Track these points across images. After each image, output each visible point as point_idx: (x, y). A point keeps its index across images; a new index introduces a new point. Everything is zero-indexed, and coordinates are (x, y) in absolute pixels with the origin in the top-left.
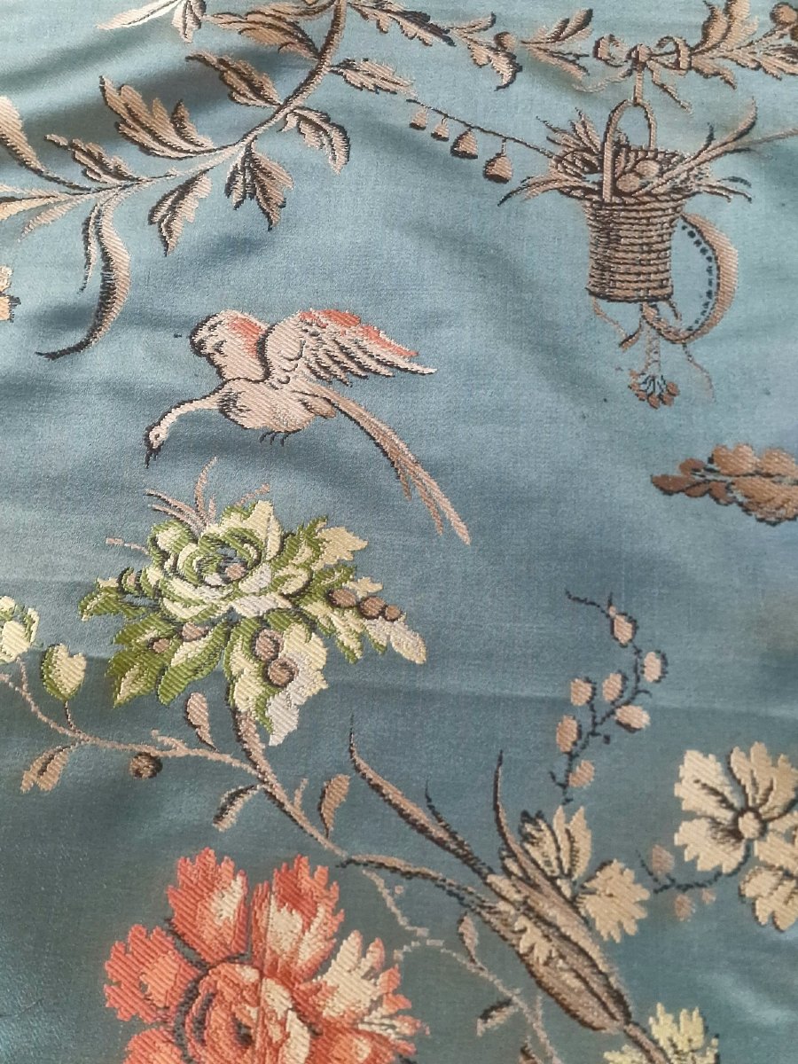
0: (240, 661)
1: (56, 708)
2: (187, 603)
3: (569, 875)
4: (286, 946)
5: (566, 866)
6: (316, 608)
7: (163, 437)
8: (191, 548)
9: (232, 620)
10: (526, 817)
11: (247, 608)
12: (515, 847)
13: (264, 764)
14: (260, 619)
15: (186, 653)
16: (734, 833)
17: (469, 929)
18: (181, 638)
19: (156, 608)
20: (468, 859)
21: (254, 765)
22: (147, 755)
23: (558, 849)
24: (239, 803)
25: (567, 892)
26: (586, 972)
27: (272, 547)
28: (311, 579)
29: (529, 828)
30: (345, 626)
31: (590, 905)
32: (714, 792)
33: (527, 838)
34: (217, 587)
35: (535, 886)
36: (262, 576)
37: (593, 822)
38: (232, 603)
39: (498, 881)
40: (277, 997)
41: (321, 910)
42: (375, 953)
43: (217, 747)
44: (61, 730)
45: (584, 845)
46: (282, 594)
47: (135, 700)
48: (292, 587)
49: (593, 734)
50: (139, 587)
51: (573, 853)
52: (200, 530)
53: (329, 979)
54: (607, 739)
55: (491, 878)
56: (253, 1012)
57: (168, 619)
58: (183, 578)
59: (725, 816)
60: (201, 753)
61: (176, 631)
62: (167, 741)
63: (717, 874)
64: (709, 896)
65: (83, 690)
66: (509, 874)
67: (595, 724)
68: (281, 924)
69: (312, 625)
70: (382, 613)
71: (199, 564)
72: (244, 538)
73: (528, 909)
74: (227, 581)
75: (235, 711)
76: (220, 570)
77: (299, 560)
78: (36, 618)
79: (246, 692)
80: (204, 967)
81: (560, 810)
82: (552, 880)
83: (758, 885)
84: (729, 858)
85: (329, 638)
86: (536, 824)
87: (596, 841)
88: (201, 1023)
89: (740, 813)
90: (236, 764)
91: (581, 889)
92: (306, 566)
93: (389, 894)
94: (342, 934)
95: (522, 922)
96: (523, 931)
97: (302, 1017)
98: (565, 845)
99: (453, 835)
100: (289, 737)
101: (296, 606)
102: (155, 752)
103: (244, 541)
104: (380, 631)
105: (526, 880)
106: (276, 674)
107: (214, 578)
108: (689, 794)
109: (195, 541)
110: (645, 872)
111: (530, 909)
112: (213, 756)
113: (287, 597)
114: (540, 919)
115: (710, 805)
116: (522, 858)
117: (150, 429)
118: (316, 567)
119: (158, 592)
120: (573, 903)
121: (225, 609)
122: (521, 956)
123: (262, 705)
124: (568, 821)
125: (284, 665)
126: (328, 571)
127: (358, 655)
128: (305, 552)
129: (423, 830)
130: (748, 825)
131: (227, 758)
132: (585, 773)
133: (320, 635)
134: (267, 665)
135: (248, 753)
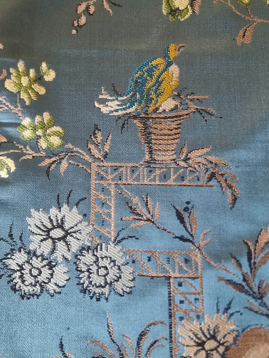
65: (252, 1)
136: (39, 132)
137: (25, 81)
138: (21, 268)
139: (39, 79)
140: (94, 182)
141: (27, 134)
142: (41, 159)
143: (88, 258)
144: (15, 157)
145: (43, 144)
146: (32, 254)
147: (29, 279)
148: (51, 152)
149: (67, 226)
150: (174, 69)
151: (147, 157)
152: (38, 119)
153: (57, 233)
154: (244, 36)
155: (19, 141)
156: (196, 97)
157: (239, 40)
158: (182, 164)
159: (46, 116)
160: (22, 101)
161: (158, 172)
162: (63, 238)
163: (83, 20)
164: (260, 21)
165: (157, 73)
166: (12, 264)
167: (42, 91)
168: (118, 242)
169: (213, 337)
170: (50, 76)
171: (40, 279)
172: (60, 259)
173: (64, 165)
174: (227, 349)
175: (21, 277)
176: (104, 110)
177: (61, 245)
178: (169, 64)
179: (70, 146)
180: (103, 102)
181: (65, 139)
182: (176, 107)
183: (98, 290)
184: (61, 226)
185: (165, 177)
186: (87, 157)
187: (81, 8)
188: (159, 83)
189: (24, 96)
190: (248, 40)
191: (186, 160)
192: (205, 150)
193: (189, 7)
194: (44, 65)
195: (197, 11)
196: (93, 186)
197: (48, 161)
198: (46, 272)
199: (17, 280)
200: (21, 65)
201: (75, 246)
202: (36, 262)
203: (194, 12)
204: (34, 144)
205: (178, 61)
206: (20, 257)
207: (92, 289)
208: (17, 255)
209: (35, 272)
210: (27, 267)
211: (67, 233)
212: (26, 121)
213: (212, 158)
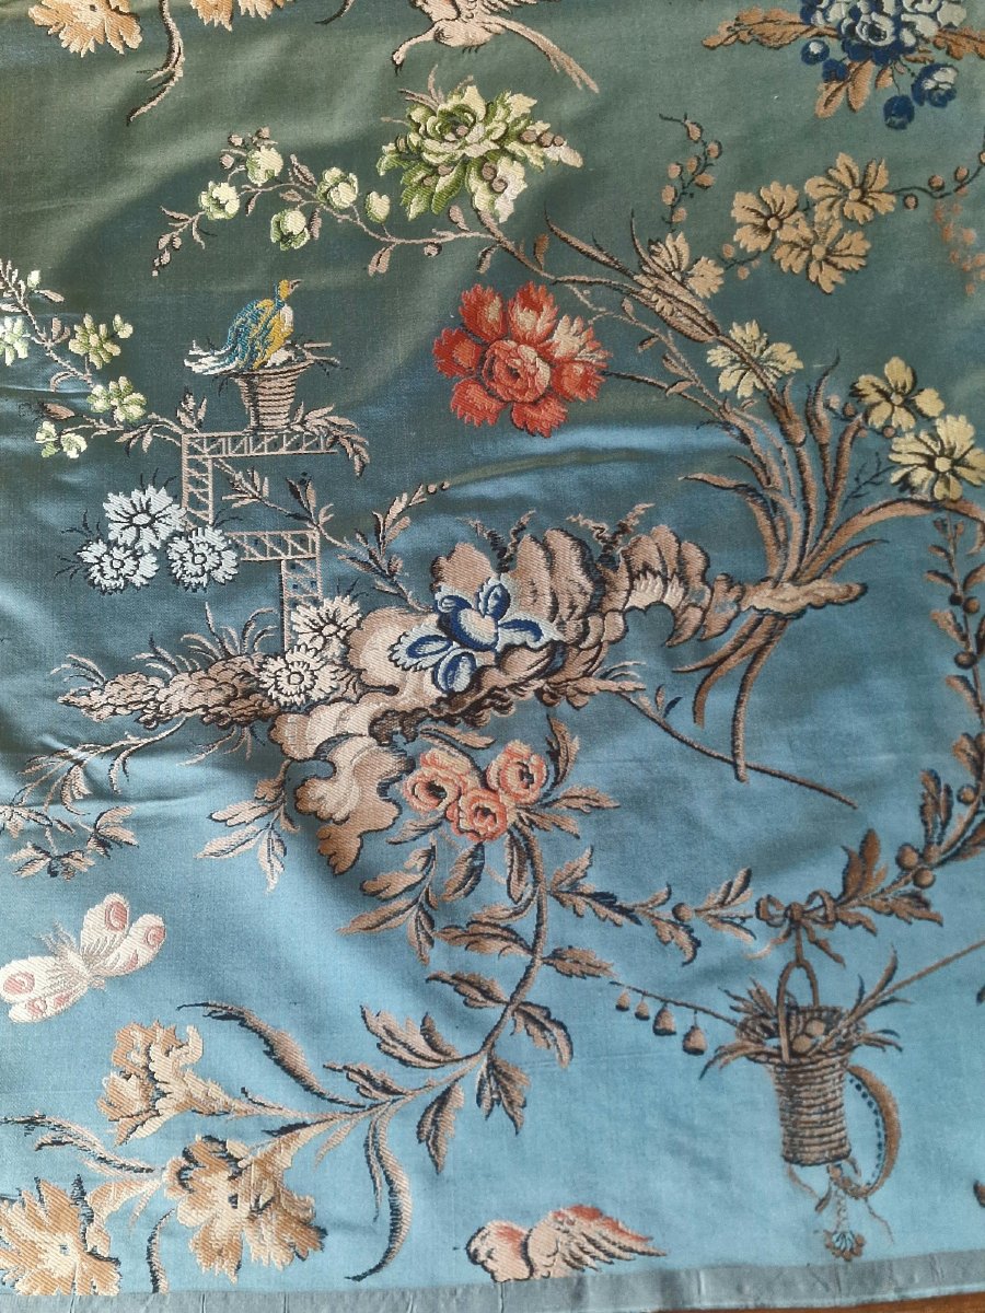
0: (475, 185)
1: (378, 227)
2: (438, 154)
3: (679, 269)
4: (528, 327)
5: (676, 265)
6: (513, 146)
7: (402, 57)
8: (431, 120)
9: (466, 161)
10: (651, 242)
11: (473, 152)
12: (647, 259)
13: (499, 234)
14: (481, 157)
15: (443, 183)
16: (766, 230)
17: (628, 305)
18: (439, 175)
19: (420, 159)
20: (623, 271)
21: (493, 234)
22: (432, 243)
23: (671, 256)
24: (488, 256)
25: (678, 278)
26: (694, 316)
27: (481, 112)
28: (508, 128)
29: (653, 247)
30: (533, 154)
31: (691, 283)
32: (753, 210)
33: (652, 253)
34: (453, 142)
35: (661, 278)
36: (478, 130)
37: (688, 239)
38: (463, 151)
39: (640, 278)
40: (529, 353)
41: (545, 307)
42: (577, 324)
43: (472, 230)
44: (382, 239)
45: (685, 249)
46: (492, 140)
47: (420, 215)
48: (496, 136)
49: (683, 193)
50: (408, 148)
51: (679, 256)
52: (436, 108)
53: (555, 338)
54: (692, 195)
55: (636, 277)
56: (518, 362)
57: (429, 165)
58: (432, 138)
59: (760, 221)
60: (463, 234)
61: (434, 171)
62: (442, 234)
63: (758, 253)
64: (756, 263)
65: (390, 216)
66: (645, 274)
67: (684, 188)
68: (524, 319)
69: (513, 157)
70: (553, 142)
71: (440, 128)
72: (463, 109)
73: (657, 290)
74: (458, 137)
75: (477, 210)
76: (454, 131)
77: (497, 118)
78: (356, 179)
79: (481, 200)
80: (487, 346)
81: (669, 236)
82: (669, 273)
83: (781, 253)
84: (763, 242)
85: (524, 161)
86: (657, 245)
87: (691, 249)
88: (490, 372)
89: (768, 218)
90: (483, 236)
91: (686, 276)
92: (504, 121)
93: (582, 296)
94: (558, 317)
95: (654, 298)
96: (657, 301)
97: (544, 360)
98: (674, 253)
99: (612, 259)
100: (510, 217)
101: (502, 147)
102: (436, 241)
103: (464, 111)
104: (553, 153)
105: (656, 275)
106: (497, 186)
107: (450, 137)
108: (738, 214)
109: (434, 114)
110: (721, 261)
111: (660, 290)
112: (469, 235)
113: (495, 141)
114: (665, 294)
115: (752, 218)
116: (651, 264)
117: (394, 53)
118: (509, 120)
119: (420, 149)
120: (682, 284)
121: (460, 155)
122: (657, 313)
123: (492, 203)
124: (674, 240)
125: (501, 181)
126: (516, 122)
127: (543, 167)
128: (501, 112)
129: (594, 259)
130: (772, 223)
131: (477, 234)
132: (682, 213)
133: (518, 161)
134: (491, 182)
135: (489, 229)
136: (115, 402)
137: (94, 340)
138: (100, 560)
139: (112, 337)
140: (185, 457)
141: (100, 405)
142: (120, 433)
143: (180, 545)
144: (85, 434)
145: (119, 416)
146: (111, 544)
147: (110, 573)
148: (130, 425)
149: (153, 511)
150: (287, 313)
151: (253, 423)
152: (112, 385)
153: (142, 519)
154: (378, 262)
155: (91, 415)
156: (315, 345)
157: (372, 269)
158: (298, 428)
159: (123, 381)
160: (92, 366)
161: (267, 440)
162: (150, 525)
163: (166, 258)
164: (399, 241)
165: (264, 318)
166: (89, 557)
167: (116, 351)
168: (215, 526)
169: (333, 621)
170: (126, 332)
171: (123, 571)
172: (146, 549)
173: (148, 439)
174: (349, 633)
175: (101, 570)
176: (197, 369)
177: (146, 532)
178: (280, 307)
179: (154, 416)
180: (195, 359)
181: (148, 408)
182: (290, 359)
183: (195, 580)
184: (146, 511)
185: (275, 445)
186: (176, 429)
187: (164, 242)
188: (267, 330)
189: (94, 359)
190: (383, 268)
191: (303, 423)
192: (326, 410)
193: (306, 230)
194: (118, 319)
195: (317, 236)
196: (185, 462)
197: (126, 436)
198: (130, 563)
199: (96, 574)
200: (88, 321)
201: (164, 533)
202: (117, 553)
203: (312, 236)
204: (108, 416)
205: (290, 301)
206: (98, 548)
207: (187, 580)
208: (94, 547)
209: (117, 564)
210: (106, 559)
211: (154, 519)
212: (98, 389)
213: (334, 419)
